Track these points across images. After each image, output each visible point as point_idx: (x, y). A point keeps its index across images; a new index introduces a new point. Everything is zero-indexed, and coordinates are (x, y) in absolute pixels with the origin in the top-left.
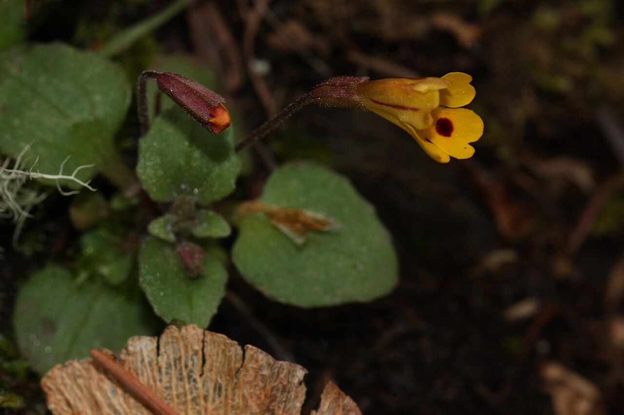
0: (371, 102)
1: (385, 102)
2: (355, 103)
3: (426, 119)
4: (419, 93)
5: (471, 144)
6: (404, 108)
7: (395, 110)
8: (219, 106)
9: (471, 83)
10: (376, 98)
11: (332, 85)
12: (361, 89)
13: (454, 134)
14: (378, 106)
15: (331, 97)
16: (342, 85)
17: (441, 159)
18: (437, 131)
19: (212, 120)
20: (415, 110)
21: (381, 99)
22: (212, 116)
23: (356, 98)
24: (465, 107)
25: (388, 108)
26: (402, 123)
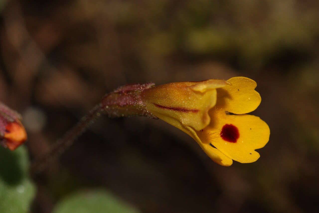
0: (155, 107)
1: (167, 105)
2: (140, 109)
3: (204, 119)
4: (198, 93)
5: (257, 150)
6: (185, 110)
7: (177, 113)
8: (15, 122)
9: (256, 89)
10: (159, 103)
11: (119, 93)
12: (146, 95)
13: (240, 141)
14: (162, 110)
15: (118, 105)
16: (128, 92)
17: (222, 160)
18: (222, 136)
19: (8, 136)
20: (195, 111)
21: (163, 102)
22: (8, 131)
23: (141, 103)
24: (251, 114)
25: (170, 112)
26: (183, 126)
